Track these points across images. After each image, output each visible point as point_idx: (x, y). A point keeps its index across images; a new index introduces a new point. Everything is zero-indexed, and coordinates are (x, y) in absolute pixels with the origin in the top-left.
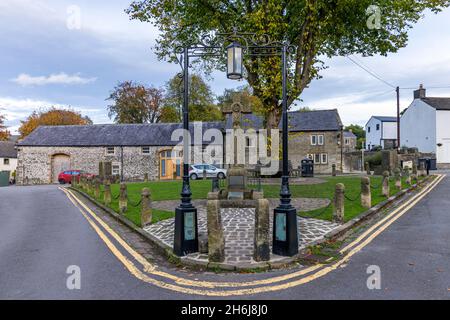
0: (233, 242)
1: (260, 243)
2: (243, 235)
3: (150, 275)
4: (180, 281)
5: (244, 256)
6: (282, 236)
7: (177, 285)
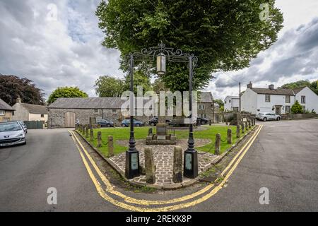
0: (160, 168)
1: (177, 172)
2: (166, 163)
3: (109, 194)
4: (128, 199)
5: (167, 178)
6: (189, 166)
7: (125, 203)
